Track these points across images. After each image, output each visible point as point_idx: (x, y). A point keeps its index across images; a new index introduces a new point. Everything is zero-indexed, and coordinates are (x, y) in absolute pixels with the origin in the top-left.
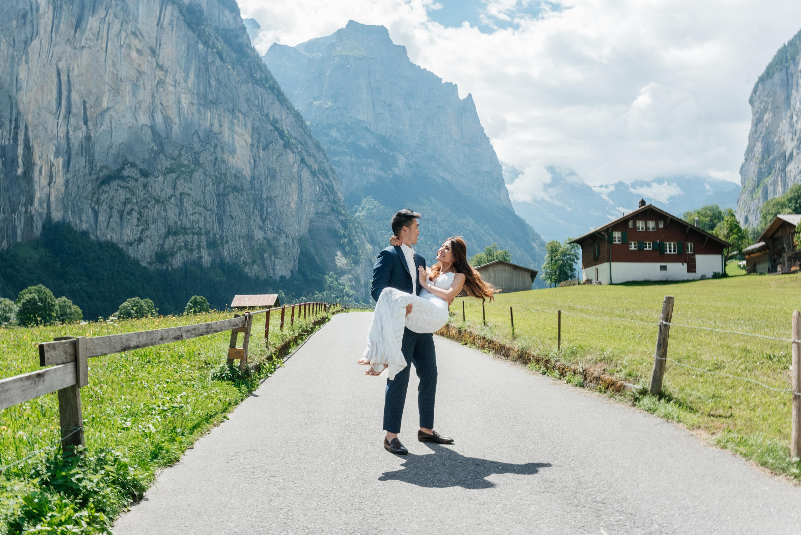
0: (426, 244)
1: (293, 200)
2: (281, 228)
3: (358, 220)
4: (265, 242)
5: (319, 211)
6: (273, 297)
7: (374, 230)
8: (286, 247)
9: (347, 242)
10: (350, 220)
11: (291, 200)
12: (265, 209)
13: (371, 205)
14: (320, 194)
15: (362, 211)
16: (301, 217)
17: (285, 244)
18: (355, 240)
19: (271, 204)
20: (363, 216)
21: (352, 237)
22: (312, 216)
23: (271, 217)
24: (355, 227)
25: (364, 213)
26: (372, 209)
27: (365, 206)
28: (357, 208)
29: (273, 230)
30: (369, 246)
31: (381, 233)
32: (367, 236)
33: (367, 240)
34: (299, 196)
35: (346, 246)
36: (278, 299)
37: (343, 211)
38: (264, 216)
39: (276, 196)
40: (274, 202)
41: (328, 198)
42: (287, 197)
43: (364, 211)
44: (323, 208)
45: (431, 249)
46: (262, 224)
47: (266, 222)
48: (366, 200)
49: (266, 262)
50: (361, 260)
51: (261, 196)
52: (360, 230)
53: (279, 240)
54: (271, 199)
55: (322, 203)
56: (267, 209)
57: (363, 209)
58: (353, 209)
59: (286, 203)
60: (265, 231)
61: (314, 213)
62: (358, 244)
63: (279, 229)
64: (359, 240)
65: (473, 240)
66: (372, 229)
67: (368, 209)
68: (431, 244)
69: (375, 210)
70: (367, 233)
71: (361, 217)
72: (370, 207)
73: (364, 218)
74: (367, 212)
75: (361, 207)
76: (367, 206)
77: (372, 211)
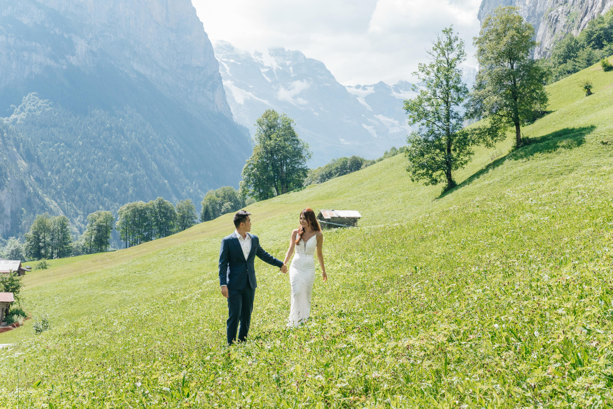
0: (105, 160)
13: (34, 105)
15: (19, 113)
20: (22, 120)
25: (23, 115)
26: (35, 111)
27: (24, 106)
28: (14, 108)
30: (24, 163)
31: (45, 145)
32: (21, 149)
33: (21, 155)
43: (23, 113)
45: (111, 167)
48: (27, 98)
52: (11, 142)
57: (22, 110)
58: (8, 110)
65: (172, 157)
66: (30, 139)
67: (30, 111)
68: (111, 162)
69: (38, 113)
71: (18, 122)
72: (33, 108)
73: (22, 122)
74: (27, 114)
75: (19, 107)
76: (27, 106)
77: (34, 113)
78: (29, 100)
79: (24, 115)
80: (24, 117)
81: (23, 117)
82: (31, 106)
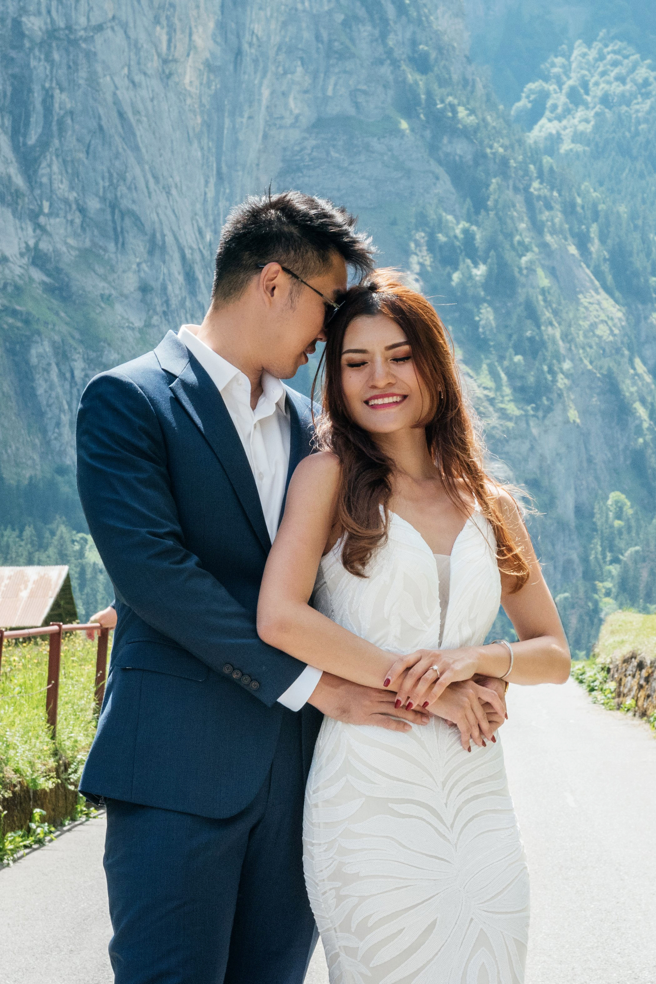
1: (191, 47)
2: (125, 203)
3: (547, 160)
4: (37, 275)
5: (333, 110)
6: (43, 582)
7: (633, 216)
8: (148, 307)
9: (486, 286)
10: (504, 162)
11: (180, 49)
12: (37, 97)
13: (621, 79)
14: (339, 17)
15: (567, 112)
16: (236, 144)
17: (145, 289)
18: (531, 270)
19: (72, 67)
20: (577, 137)
21: (509, 256)
22: (295, 135)
23: (71, 141)
24: (529, 201)
25: (581, 121)
26: (626, 100)
27: (585, 85)
28: (544, 96)
29: (82, 210)
30: (608, 303)
32: (595, 247)
33: (598, 274)
34: (222, 26)
35: (478, 302)
36: (66, 589)
37: (462, 112)
38: (32, 140)
39: (100, 28)
40: (90, 56)
41: (383, 36)
42: (161, 34)
43: (580, 113)
44: (353, 93)
46: (19, 181)
47: (43, 170)
48: (593, 54)
49: (41, 389)
50: (562, 382)
51: (17, 23)
52: (559, 218)
53: (113, 270)
54: (74, 43)
55: (349, 65)
56: (48, 97)
57: (575, 98)
58: (523, 103)
59: (153, 65)
60: (34, 216)
61: (304, 122)
62: (543, 291)
63: (114, 206)
64: (552, 272)
66: (623, 209)
67: (605, 100)
69: (642, 107)
70: (594, 229)
71: (566, 147)
72: (617, 88)
73: (579, 148)
74: (597, 114)
75: (566, 88)
76: (597, 84)
77: (624, 108)
78: (601, 57)
79: (587, 121)
80: (588, 128)
81: (582, 127)
82: (609, 83)
